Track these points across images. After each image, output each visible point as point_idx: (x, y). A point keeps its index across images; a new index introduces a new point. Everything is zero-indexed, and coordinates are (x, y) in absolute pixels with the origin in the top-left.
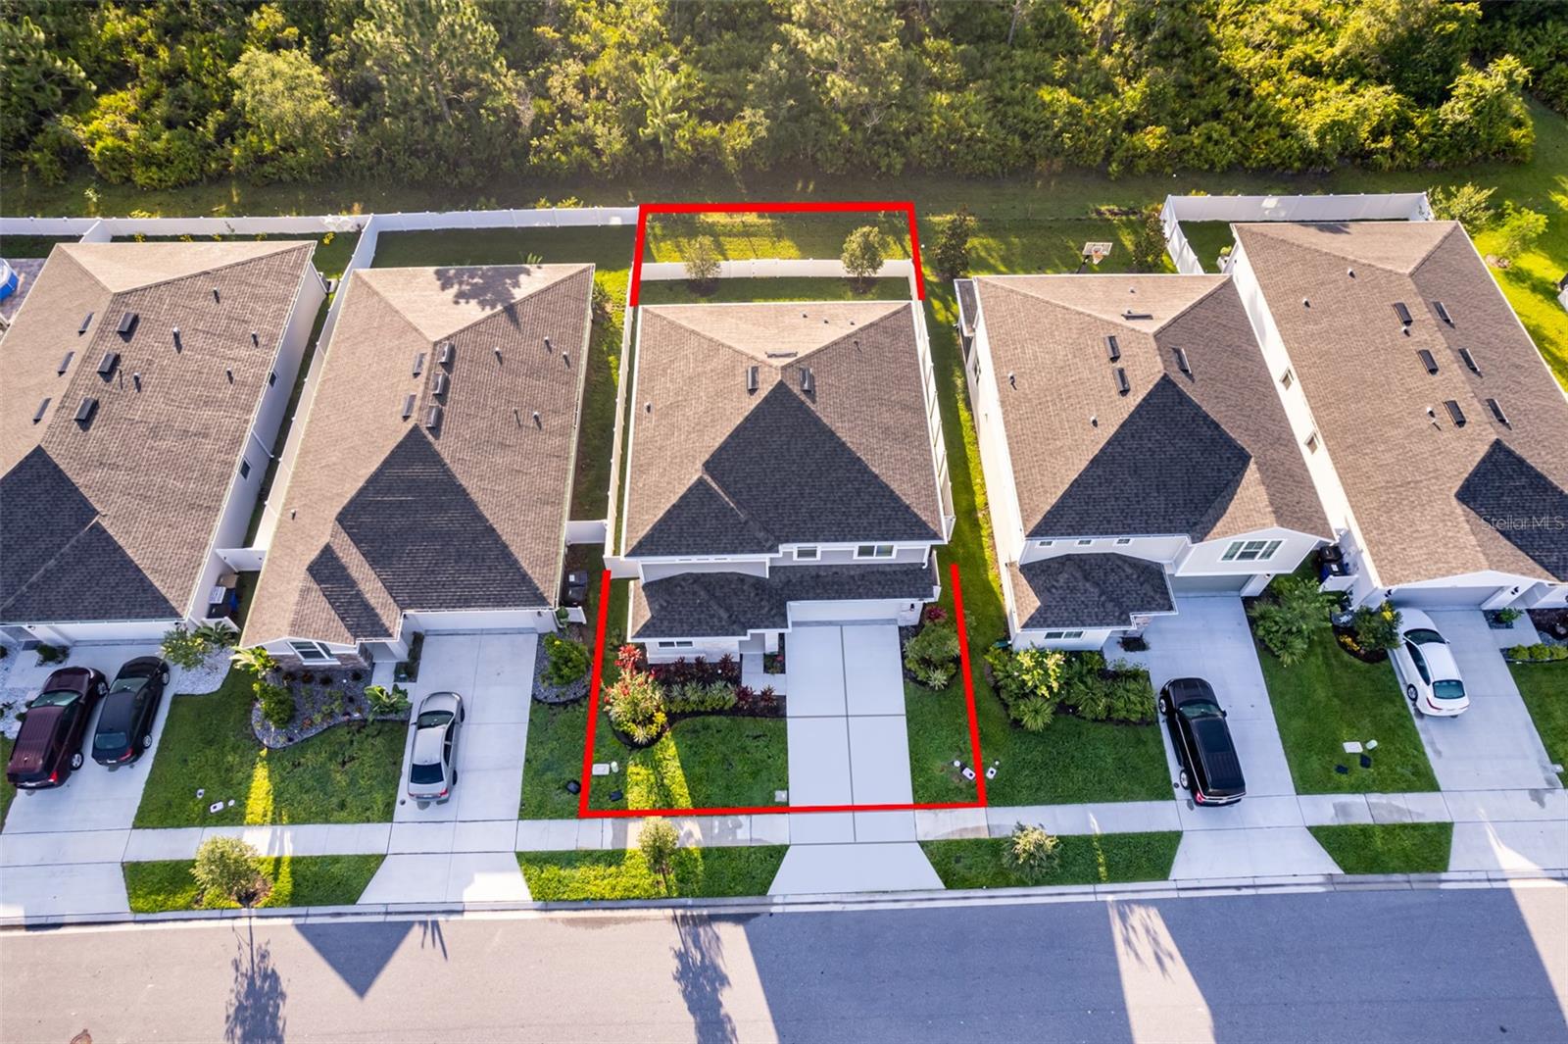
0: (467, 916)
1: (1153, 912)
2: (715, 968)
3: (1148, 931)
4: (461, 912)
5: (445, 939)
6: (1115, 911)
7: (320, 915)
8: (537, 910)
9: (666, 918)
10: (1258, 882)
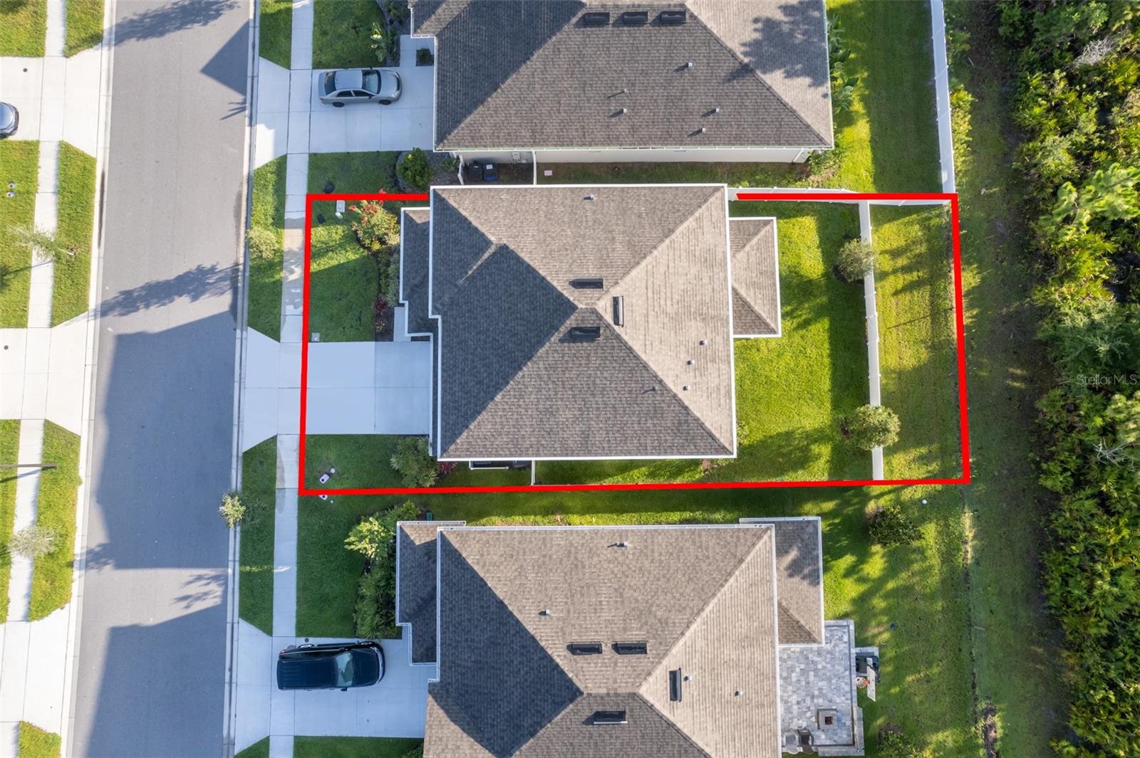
0: (247, 129)
1: (218, 601)
2: (203, 293)
3: (206, 594)
4: (251, 125)
5: (234, 117)
6: (220, 573)
7: (254, 36)
8: (249, 173)
9: (237, 259)
10: (234, 685)
